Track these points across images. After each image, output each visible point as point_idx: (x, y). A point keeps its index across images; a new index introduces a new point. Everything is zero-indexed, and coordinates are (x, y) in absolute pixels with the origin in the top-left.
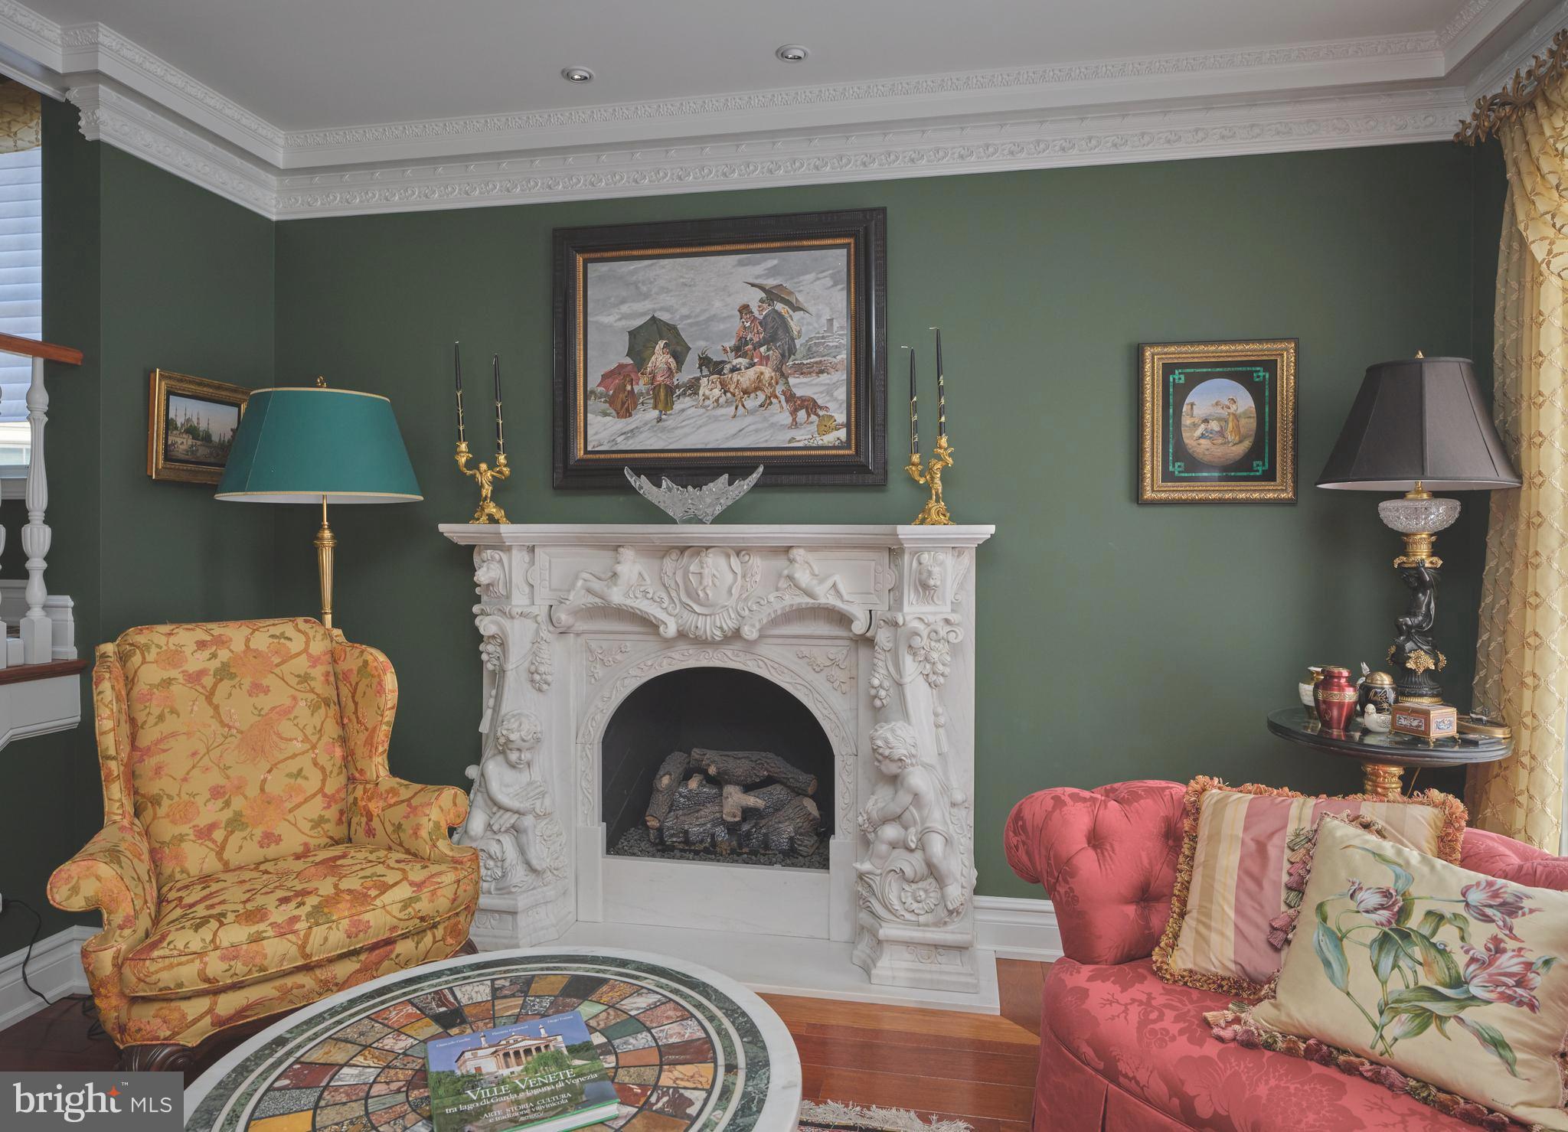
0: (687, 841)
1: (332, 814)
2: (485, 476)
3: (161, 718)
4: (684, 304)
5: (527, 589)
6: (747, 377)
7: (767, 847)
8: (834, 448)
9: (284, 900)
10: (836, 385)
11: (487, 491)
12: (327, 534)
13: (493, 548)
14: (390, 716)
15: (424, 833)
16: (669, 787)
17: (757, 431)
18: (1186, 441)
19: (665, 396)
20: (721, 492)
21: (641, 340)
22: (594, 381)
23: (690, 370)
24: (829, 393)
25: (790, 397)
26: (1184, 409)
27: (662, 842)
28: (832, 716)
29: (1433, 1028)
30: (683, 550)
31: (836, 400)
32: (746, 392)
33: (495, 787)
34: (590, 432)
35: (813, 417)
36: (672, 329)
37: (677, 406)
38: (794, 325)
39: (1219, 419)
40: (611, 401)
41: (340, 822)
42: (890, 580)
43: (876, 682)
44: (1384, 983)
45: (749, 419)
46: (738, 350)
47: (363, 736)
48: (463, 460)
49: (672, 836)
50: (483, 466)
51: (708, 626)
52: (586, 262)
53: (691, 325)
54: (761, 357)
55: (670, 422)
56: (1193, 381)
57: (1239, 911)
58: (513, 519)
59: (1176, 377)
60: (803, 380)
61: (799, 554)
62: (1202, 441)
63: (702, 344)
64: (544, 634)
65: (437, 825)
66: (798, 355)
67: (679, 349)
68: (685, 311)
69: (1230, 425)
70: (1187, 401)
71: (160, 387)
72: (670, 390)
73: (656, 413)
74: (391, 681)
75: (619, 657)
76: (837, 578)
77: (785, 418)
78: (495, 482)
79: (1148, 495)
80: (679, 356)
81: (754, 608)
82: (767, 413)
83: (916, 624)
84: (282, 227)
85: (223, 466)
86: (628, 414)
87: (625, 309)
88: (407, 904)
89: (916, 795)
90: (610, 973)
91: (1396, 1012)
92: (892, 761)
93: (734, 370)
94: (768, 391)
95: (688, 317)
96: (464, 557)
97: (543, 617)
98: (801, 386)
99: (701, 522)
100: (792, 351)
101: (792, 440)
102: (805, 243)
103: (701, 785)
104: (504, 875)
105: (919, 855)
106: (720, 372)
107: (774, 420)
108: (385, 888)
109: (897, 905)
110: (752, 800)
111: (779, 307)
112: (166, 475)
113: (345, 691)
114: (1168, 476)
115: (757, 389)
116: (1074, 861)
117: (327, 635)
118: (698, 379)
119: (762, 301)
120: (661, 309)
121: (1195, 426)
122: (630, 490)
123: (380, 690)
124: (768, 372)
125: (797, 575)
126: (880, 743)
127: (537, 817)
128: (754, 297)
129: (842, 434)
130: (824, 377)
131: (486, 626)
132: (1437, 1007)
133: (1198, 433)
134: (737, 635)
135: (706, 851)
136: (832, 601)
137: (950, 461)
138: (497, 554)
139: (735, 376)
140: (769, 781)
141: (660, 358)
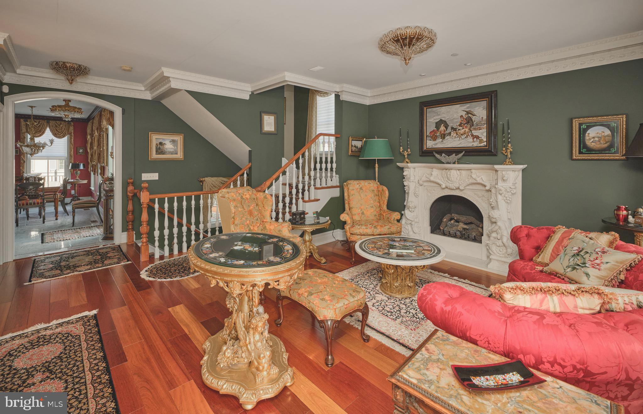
0: (450, 234)
1: (377, 214)
2: (406, 154)
3: (352, 195)
4: (448, 116)
5: (414, 176)
6: (462, 131)
7: (469, 237)
8: (484, 147)
9: (371, 224)
10: (483, 132)
11: (406, 156)
12: (377, 165)
13: (407, 168)
14: (387, 198)
15: (392, 219)
16: (446, 221)
17: (464, 143)
18: (587, 143)
19: (443, 136)
20: (453, 157)
21: (438, 125)
22: (428, 134)
23: (449, 130)
24: (482, 134)
25: (472, 135)
26: (586, 135)
27: (444, 233)
28: (483, 208)
29: (575, 270)
30: (446, 169)
31: (484, 136)
32: (462, 135)
33: (407, 215)
34: (427, 144)
35: (478, 140)
36: (445, 122)
37: (446, 138)
38: (473, 120)
39: (598, 137)
40: (432, 137)
41: (379, 216)
42: (496, 178)
43: (491, 201)
44: (569, 263)
45: (463, 141)
46: (460, 125)
47: (382, 202)
48: (401, 150)
49: (447, 232)
50: (405, 152)
51: (451, 186)
52: (426, 109)
53: (449, 120)
54: (466, 127)
55: (444, 142)
56: (589, 127)
57: (553, 251)
58: (411, 162)
59: (583, 126)
60: (475, 131)
61: (473, 171)
62: (592, 143)
63: (452, 124)
64: (417, 186)
65: (395, 218)
66: (474, 126)
67: (446, 126)
68: (448, 117)
69: (602, 139)
70: (587, 133)
71: (351, 139)
72: (444, 135)
73: (441, 140)
74: (387, 192)
75: (433, 191)
76: (482, 177)
77: (471, 140)
78: (408, 155)
79: (574, 157)
80: (446, 127)
81: (463, 182)
82: (467, 139)
83: (501, 188)
84: (370, 106)
85: (360, 152)
86: (435, 140)
87: (435, 118)
88: (389, 229)
89: (499, 227)
90: (419, 241)
91: (569, 267)
92: (493, 218)
93: (459, 130)
94: (467, 134)
95: (448, 119)
96: (402, 169)
97: (417, 182)
98: (475, 133)
99: (450, 163)
100: (473, 125)
101: (473, 145)
102: (476, 100)
103: (454, 222)
104: (409, 233)
105: (500, 241)
106: (456, 130)
107: (468, 140)
108: (385, 226)
109: (495, 251)
110: (465, 226)
111: (470, 115)
112: (352, 155)
113: (380, 194)
114: (580, 153)
115: (464, 134)
116: (521, 239)
117: (377, 184)
118: (451, 132)
119: (466, 114)
120: (443, 117)
121: (590, 139)
122: (434, 156)
123: (386, 194)
124: (467, 130)
125: (472, 176)
126: (490, 214)
127: (415, 222)
128: (464, 114)
129: (485, 143)
130: (481, 131)
131: (405, 183)
132: (577, 267)
133: (591, 141)
134: (458, 188)
135: (454, 236)
136: (481, 182)
137: (512, 150)
138: (408, 169)
139: (459, 131)
140: (471, 223)
141: (442, 128)
